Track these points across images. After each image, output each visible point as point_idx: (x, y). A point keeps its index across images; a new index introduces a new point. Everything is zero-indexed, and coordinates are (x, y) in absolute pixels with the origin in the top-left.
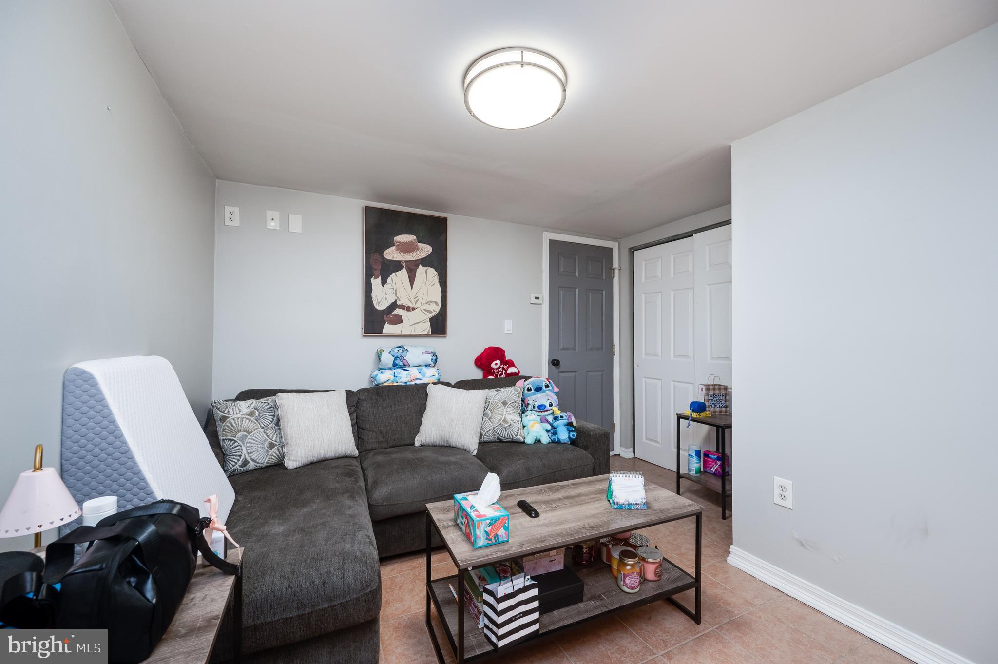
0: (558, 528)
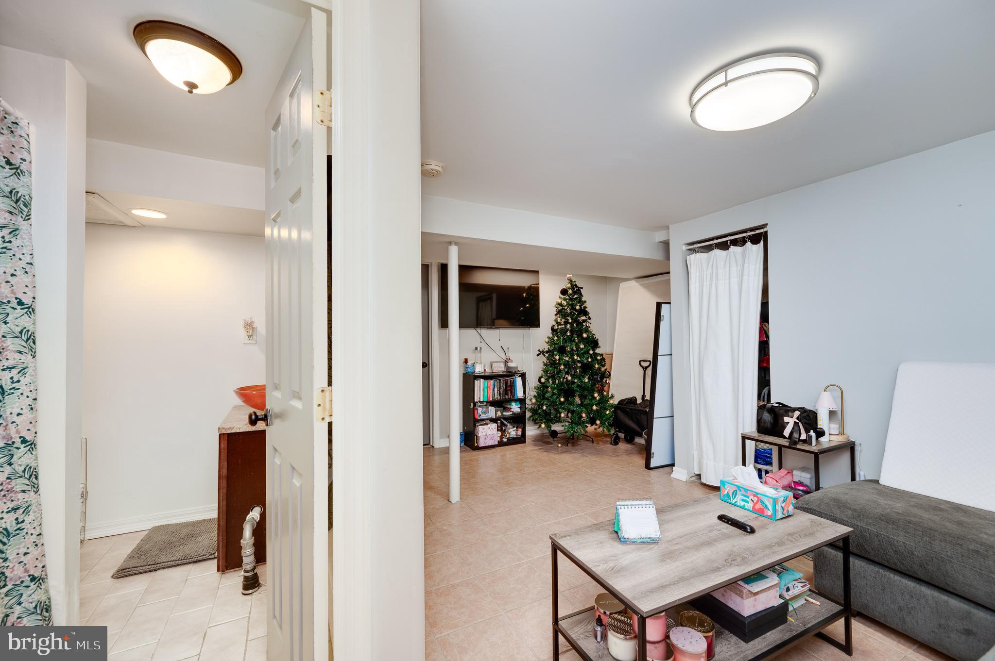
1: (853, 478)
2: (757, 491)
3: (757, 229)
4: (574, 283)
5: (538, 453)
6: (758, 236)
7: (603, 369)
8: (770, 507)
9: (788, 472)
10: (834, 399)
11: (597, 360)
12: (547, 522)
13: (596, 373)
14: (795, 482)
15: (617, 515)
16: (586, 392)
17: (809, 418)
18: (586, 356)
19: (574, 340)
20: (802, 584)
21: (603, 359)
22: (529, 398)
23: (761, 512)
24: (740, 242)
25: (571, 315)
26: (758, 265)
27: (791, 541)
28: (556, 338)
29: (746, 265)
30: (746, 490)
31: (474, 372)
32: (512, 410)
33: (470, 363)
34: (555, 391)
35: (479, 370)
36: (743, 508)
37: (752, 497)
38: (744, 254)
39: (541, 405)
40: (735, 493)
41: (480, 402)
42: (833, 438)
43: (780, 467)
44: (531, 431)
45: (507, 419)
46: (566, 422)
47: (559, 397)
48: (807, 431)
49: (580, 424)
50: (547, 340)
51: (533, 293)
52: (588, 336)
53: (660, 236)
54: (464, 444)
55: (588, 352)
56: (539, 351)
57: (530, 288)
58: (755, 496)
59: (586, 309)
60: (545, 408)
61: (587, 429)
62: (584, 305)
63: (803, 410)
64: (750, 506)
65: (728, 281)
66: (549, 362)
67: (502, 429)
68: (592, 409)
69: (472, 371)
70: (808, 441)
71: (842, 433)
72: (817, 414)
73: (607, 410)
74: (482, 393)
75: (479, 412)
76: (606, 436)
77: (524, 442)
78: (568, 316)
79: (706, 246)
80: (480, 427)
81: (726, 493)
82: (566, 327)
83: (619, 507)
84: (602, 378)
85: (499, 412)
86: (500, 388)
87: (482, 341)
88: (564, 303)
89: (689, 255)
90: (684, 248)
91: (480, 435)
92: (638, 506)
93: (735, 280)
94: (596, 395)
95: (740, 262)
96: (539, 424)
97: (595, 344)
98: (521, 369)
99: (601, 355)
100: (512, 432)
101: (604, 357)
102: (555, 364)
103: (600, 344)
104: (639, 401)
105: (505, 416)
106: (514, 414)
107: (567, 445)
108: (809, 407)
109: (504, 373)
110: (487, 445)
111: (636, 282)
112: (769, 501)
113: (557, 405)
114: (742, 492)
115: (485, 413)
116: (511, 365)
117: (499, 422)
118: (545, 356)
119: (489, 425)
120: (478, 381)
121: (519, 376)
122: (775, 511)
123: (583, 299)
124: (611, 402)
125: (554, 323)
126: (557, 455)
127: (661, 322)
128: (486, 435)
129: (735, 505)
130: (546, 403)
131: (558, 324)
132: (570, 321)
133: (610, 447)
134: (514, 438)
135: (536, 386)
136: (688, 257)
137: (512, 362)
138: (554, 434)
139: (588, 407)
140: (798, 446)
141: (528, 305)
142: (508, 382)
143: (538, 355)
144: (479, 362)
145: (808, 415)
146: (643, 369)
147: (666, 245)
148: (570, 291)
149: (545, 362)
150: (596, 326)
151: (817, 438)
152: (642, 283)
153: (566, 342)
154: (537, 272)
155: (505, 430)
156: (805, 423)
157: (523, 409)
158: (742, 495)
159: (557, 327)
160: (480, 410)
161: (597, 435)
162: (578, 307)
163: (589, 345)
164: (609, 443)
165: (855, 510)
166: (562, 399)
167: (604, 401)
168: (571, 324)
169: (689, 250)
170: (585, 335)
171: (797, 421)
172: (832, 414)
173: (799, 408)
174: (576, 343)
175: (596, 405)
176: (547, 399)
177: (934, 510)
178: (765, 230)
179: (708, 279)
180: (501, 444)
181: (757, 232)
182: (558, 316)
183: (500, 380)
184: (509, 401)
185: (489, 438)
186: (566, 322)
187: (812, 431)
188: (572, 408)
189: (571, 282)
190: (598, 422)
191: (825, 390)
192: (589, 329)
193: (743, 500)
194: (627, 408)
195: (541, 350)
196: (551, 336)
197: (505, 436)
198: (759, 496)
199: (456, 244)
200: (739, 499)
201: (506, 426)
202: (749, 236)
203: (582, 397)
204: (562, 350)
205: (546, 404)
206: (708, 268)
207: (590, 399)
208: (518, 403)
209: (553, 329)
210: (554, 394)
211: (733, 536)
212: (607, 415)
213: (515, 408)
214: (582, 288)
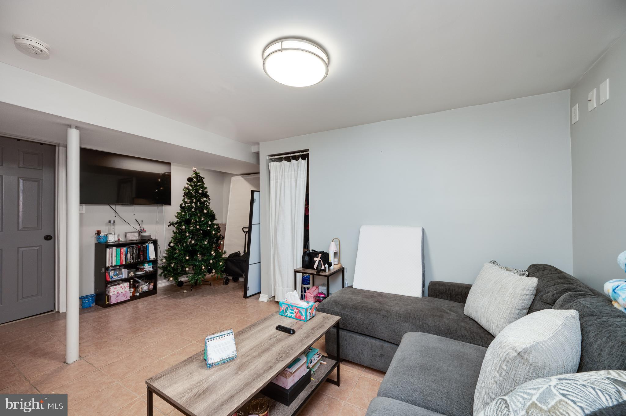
0: (261, 327)
1: (343, 287)
2: (298, 306)
3: (305, 152)
4: (198, 174)
5: (167, 300)
6: (304, 156)
7: (219, 234)
8: (304, 314)
9: (317, 288)
10: (336, 245)
11: (214, 228)
12: (165, 356)
13: (213, 237)
14: (319, 293)
15: (206, 347)
16: (206, 251)
17: (325, 257)
18: (206, 225)
19: (198, 214)
20: (318, 356)
21: (219, 228)
22: (160, 259)
23: (299, 318)
24: (296, 158)
25: (196, 197)
26: (304, 172)
27: (313, 333)
28: (183, 213)
29: (299, 171)
30: (292, 306)
31: (107, 242)
32: (145, 270)
33: (102, 234)
34: (182, 252)
35: (112, 239)
36: (291, 317)
37: (295, 310)
38: (298, 165)
39: (170, 264)
40: (287, 309)
41: (112, 266)
42: (336, 266)
43: (313, 285)
44: (162, 284)
45: (140, 277)
46: (190, 274)
47: (185, 256)
48: (324, 265)
49: (200, 274)
50: (176, 215)
51: (166, 179)
52: (208, 212)
53: (254, 149)
54: (96, 304)
55: (207, 223)
56: (170, 222)
57: (164, 175)
58: (297, 309)
59: (207, 193)
60: (173, 265)
61: (206, 277)
62: (205, 190)
63: (323, 253)
64: (294, 315)
65: (290, 180)
66: (178, 231)
67: (134, 286)
68: (209, 263)
69: (105, 241)
70: (324, 270)
71: (339, 263)
72: (329, 254)
73: (220, 262)
74: (114, 259)
75: (111, 275)
76: (220, 279)
77: (156, 293)
78: (193, 197)
79: (280, 158)
80: (111, 287)
81: (282, 310)
82: (191, 205)
83: (207, 341)
84: (217, 241)
85: (132, 273)
86: (133, 254)
87: (116, 215)
88: (190, 188)
89: (270, 162)
90: (268, 158)
91: (111, 294)
92: (221, 336)
93: (293, 180)
94: (213, 253)
95: (296, 170)
96: (168, 278)
97: (212, 217)
98: (153, 237)
99: (217, 225)
100: (145, 287)
101: (219, 226)
102: (182, 233)
103: (216, 217)
104: (242, 254)
105: (137, 275)
106: (146, 272)
107: (191, 290)
108: (325, 251)
109: (138, 241)
110: (119, 301)
111: (242, 177)
112: (303, 310)
113: (183, 262)
114: (290, 308)
115: (117, 275)
116: (144, 234)
117: (132, 280)
118: (174, 226)
119: (121, 285)
120: (111, 249)
121: (152, 243)
122: (306, 316)
123: (205, 186)
124: (224, 256)
125: (182, 202)
126: (182, 300)
127: (254, 203)
128: (118, 293)
129: (287, 316)
130: (174, 261)
131: (185, 203)
132: (194, 201)
133: (223, 286)
134: (146, 292)
135: (167, 249)
136: (270, 163)
137: (146, 232)
138: (181, 284)
139: (207, 262)
140: (320, 274)
141: (162, 188)
142: (140, 248)
143: (169, 226)
144: (113, 233)
145: (325, 256)
146: (245, 233)
147: (257, 154)
148: (195, 180)
149: (175, 231)
150: (213, 205)
151: (329, 268)
152: (245, 178)
153: (191, 216)
154: (169, 164)
155: (138, 286)
156: (324, 260)
157: (155, 268)
158: (291, 309)
159: (184, 205)
160: (112, 273)
161: (214, 279)
162: (200, 191)
163: (208, 218)
164: (223, 283)
165: (342, 305)
166: (187, 258)
167: (219, 256)
168: (196, 203)
169: (270, 159)
170: (205, 211)
171: (320, 259)
172: (335, 253)
173: (321, 252)
174: (199, 217)
175: (212, 260)
176: (176, 259)
177: (372, 297)
178: (308, 152)
179: (280, 178)
180: (133, 298)
181: (305, 153)
182: (185, 197)
183: (133, 247)
184: (143, 263)
185: (121, 295)
186: (191, 202)
187: (326, 264)
188: (195, 263)
189: (196, 173)
190: (214, 271)
191: (333, 241)
192: (209, 207)
193: (291, 313)
194: (234, 260)
195: (171, 222)
196: (180, 211)
197: (138, 291)
198: (299, 308)
199: (77, 128)
200: (288, 313)
201: (138, 282)
202: (301, 155)
203: (203, 254)
204: (187, 222)
205: (174, 263)
206: (280, 171)
207: (209, 256)
208: (151, 264)
209: (181, 206)
210: (180, 255)
211: (283, 339)
212: (220, 265)
213: (148, 268)
214: (204, 178)
